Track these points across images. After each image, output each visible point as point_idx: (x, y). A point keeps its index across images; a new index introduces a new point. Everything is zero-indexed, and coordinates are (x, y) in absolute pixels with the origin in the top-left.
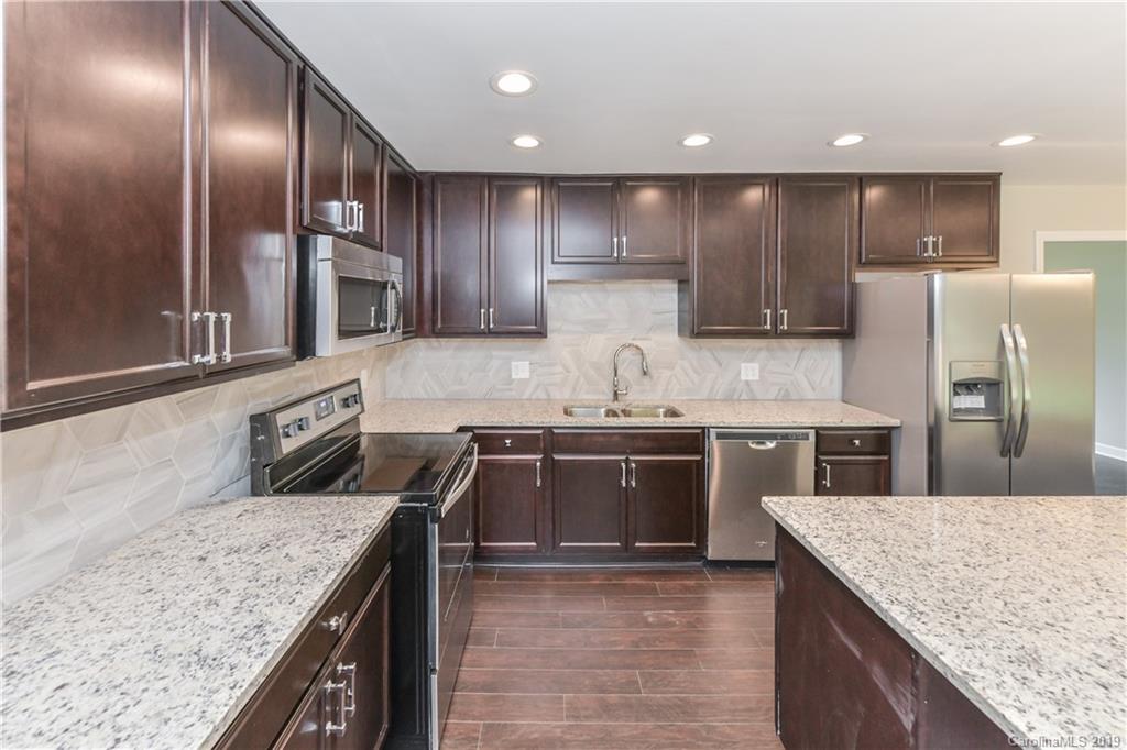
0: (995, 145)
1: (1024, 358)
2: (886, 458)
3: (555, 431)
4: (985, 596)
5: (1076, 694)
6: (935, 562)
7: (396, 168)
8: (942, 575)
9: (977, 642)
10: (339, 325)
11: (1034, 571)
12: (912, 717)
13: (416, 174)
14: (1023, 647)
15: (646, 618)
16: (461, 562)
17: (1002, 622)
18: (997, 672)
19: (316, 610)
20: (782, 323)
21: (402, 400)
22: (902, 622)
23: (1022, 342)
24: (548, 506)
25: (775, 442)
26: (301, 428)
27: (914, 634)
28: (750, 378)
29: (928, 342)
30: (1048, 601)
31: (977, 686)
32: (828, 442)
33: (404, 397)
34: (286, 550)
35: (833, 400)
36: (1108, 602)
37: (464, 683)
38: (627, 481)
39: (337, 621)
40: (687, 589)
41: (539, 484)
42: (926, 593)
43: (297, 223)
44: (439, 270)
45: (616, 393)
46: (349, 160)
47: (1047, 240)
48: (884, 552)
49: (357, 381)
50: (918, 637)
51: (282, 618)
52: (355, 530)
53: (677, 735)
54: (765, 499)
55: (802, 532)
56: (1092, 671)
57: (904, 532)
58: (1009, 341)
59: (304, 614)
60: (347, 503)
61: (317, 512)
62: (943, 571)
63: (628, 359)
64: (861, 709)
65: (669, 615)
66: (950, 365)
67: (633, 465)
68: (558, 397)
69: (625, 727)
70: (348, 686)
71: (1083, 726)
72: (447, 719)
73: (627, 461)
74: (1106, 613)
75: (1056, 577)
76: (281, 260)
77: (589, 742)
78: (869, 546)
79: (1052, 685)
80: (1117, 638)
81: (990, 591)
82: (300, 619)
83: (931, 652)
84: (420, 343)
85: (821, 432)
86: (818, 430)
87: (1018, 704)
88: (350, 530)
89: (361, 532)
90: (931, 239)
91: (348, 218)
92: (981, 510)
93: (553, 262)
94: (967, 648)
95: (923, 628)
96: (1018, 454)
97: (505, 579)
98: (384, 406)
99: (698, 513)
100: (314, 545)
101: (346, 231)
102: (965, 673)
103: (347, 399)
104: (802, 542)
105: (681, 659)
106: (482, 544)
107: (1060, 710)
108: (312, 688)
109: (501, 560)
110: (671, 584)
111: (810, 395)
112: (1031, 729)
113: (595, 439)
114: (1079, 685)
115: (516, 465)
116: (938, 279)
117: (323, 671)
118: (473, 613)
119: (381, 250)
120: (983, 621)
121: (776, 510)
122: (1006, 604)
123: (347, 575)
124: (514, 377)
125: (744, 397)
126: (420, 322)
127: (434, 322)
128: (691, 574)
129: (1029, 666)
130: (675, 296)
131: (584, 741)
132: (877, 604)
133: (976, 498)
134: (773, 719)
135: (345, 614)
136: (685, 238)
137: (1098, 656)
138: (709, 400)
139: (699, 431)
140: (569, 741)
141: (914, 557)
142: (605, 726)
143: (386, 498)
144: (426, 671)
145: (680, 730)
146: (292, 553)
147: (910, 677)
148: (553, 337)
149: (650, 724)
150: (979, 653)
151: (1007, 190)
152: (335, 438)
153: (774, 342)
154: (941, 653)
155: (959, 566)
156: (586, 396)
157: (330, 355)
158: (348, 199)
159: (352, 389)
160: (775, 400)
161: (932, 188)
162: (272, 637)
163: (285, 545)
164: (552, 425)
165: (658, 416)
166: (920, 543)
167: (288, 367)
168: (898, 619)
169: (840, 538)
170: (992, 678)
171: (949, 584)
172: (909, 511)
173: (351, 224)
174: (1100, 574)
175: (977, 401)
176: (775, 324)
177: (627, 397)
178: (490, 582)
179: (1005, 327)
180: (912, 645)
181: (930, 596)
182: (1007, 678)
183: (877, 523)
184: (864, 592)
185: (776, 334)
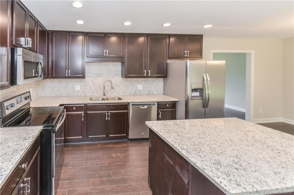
0: (203, 27)
1: (209, 83)
2: (174, 109)
3: (88, 105)
4: (205, 146)
5: (231, 172)
6: (191, 137)
7: (41, 29)
8: (194, 141)
9: (205, 159)
10: (24, 75)
11: (216, 139)
12: (187, 180)
13: (47, 31)
14: (216, 160)
15: (113, 156)
16: (61, 143)
17: (210, 153)
18: (211, 167)
19: (18, 163)
20: (149, 74)
21: (42, 97)
22: (185, 155)
23: (208, 78)
24: (85, 126)
25: (147, 106)
26: (12, 106)
27: (189, 158)
28: (140, 89)
29: (186, 79)
30: (220, 147)
31: (206, 172)
32: (161, 106)
33: (43, 96)
34: (8, 145)
35: (161, 94)
36: (234, 146)
37: (61, 179)
38: (108, 119)
39: (24, 165)
40: (123, 147)
41: (83, 120)
42: (190, 146)
43: (11, 44)
44: (54, 59)
45: (104, 94)
46: (27, 26)
47: (214, 52)
48: (178, 135)
49: (29, 92)
50: (190, 159)
51: (7, 166)
52: (30, 137)
53: (122, 188)
54: (146, 122)
55: (157, 131)
56: (233, 165)
57: (183, 130)
58: (205, 78)
59: (14, 165)
60: (27, 129)
61: (17, 132)
62: (194, 140)
63: (108, 84)
64: (173, 178)
65: (119, 155)
66: (191, 85)
67: (109, 114)
68: (88, 95)
69: (108, 187)
70: (28, 184)
71: (233, 181)
72: (57, 190)
73: (108, 113)
74: (234, 149)
75: (221, 140)
76: (5, 55)
77: (98, 192)
78: (174, 134)
79: (224, 170)
80: (238, 155)
81: (206, 145)
82: (13, 166)
83: (193, 163)
84: (48, 80)
85: (159, 103)
86: (158, 102)
87: (217, 176)
88: (28, 137)
89: (31, 138)
90: (186, 52)
91: (27, 43)
92: (201, 123)
93: (87, 57)
94: (202, 161)
95: (191, 156)
96: (207, 107)
97: (73, 147)
98: (37, 99)
99: (126, 127)
100: (17, 142)
101: (26, 47)
102: (203, 168)
103: (26, 97)
104: (157, 133)
105: (123, 167)
106: (67, 138)
107: (227, 177)
108: (17, 186)
109: (72, 142)
110: (119, 146)
111: (155, 93)
112: (221, 183)
113: (99, 107)
114: (231, 169)
115: (76, 115)
116: (188, 62)
117: (20, 181)
118: (64, 158)
119: (37, 53)
120: (205, 153)
121: (150, 125)
122: (210, 148)
123: (28, 151)
124: (76, 90)
125: (138, 94)
126: (48, 74)
127: (52, 74)
128: (125, 143)
129: (218, 165)
130: (120, 66)
131: (97, 192)
132: (178, 150)
133: (199, 119)
134: (148, 181)
135: (27, 163)
136: (123, 50)
137: (234, 161)
138: (129, 95)
139: (127, 104)
140: (93, 193)
141: (186, 137)
142: (102, 187)
143: (39, 127)
144: (51, 176)
145: (123, 187)
146: (10, 145)
147: (187, 169)
148: (87, 78)
149: (114, 186)
150: (205, 162)
151: (204, 39)
152: (23, 109)
153: (146, 79)
154: (196, 163)
155: (198, 138)
156: (96, 95)
157: (21, 84)
158: (27, 37)
159: (28, 94)
160: (146, 95)
161: (187, 38)
162: (4, 173)
163: (7, 143)
164: (87, 103)
165: (116, 100)
166: (187, 132)
167: (8, 88)
168: (184, 154)
169: (167, 132)
170: (210, 169)
171: (196, 143)
172: (183, 124)
173: (28, 44)
174: (231, 138)
175: (197, 94)
176: (147, 74)
177: (108, 95)
178: (69, 149)
179: (204, 75)
180: (188, 161)
181: (191, 147)
182: (213, 168)
183: (176, 127)
184: (175, 147)
185: (147, 77)
